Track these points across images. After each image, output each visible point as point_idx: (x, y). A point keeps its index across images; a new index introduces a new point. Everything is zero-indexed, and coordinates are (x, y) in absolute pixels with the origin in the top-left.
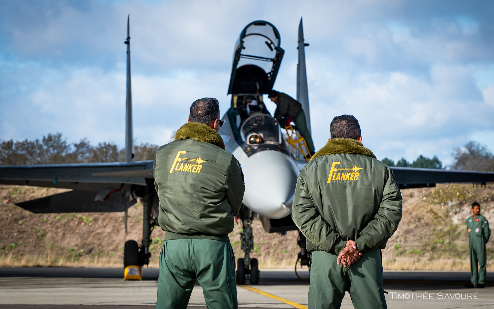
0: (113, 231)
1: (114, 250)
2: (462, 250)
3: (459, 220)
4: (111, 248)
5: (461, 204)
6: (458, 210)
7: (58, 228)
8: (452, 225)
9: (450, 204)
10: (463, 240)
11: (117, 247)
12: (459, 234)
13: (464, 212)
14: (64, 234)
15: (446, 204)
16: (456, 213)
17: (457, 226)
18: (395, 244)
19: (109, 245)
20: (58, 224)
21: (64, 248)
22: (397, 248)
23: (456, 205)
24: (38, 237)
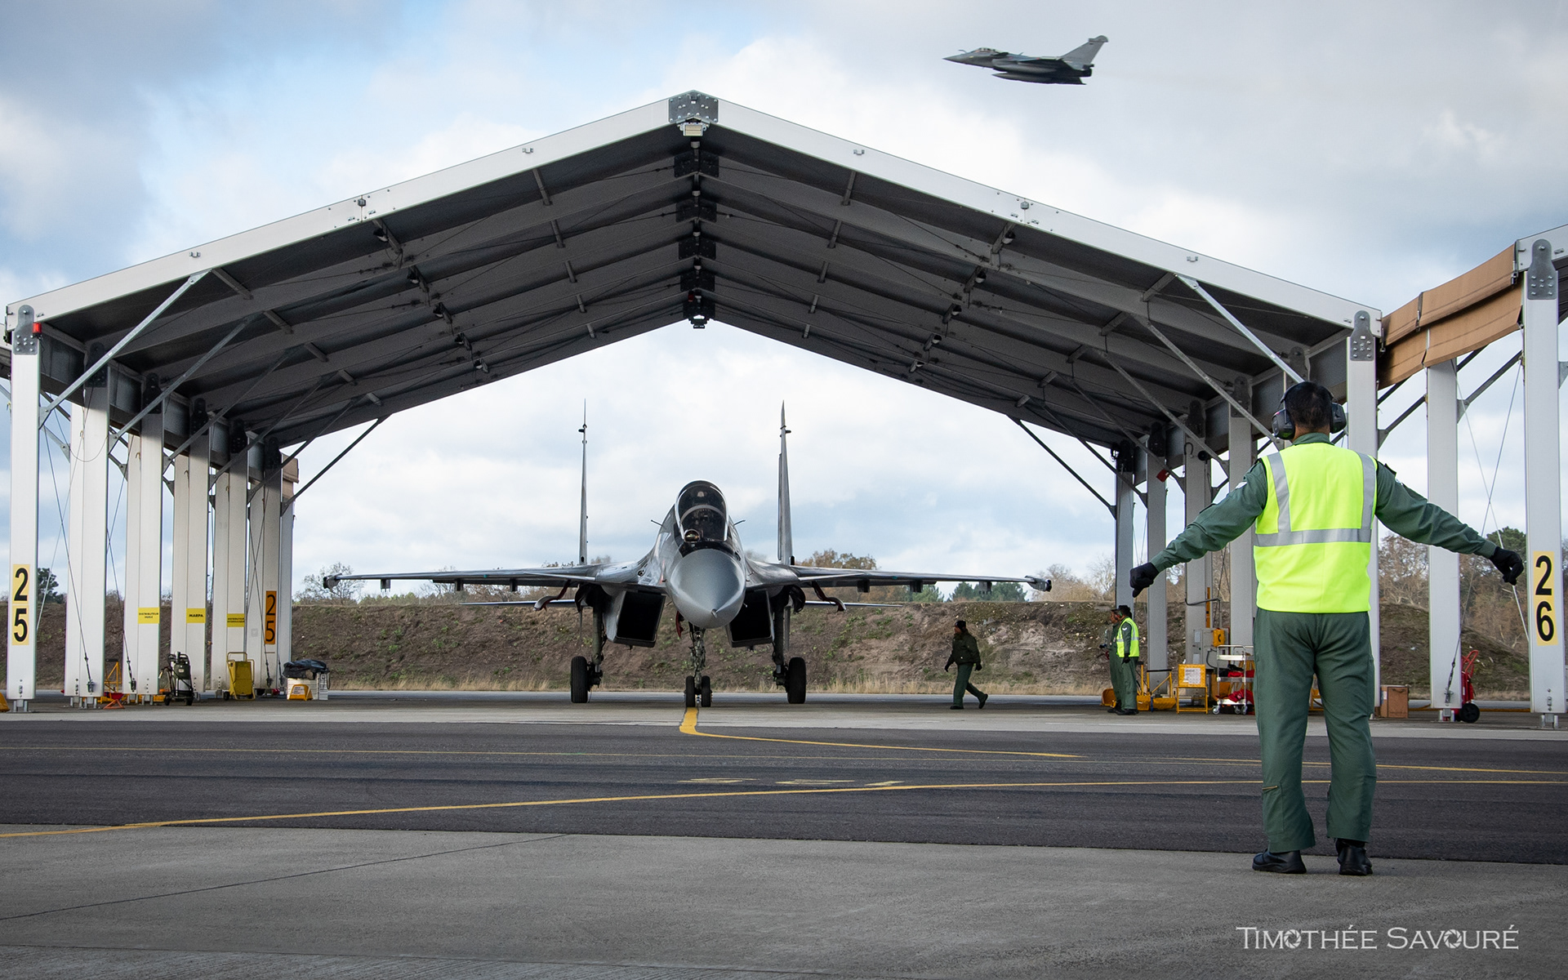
0: (615, 653)
1: (615, 674)
2: (997, 673)
3: (994, 640)
4: (612, 672)
5: (997, 623)
6: (993, 629)
7: (555, 650)
8: (986, 647)
9: (985, 623)
10: (999, 663)
11: (618, 671)
12: (995, 654)
13: (1000, 632)
14: (561, 658)
15: (981, 622)
16: (991, 633)
17: (992, 648)
18: (924, 667)
19: (609, 669)
20: (556, 646)
21: (560, 673)
22: (926, 671)
23: (991, 624)
24: (533, 660)
